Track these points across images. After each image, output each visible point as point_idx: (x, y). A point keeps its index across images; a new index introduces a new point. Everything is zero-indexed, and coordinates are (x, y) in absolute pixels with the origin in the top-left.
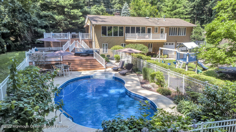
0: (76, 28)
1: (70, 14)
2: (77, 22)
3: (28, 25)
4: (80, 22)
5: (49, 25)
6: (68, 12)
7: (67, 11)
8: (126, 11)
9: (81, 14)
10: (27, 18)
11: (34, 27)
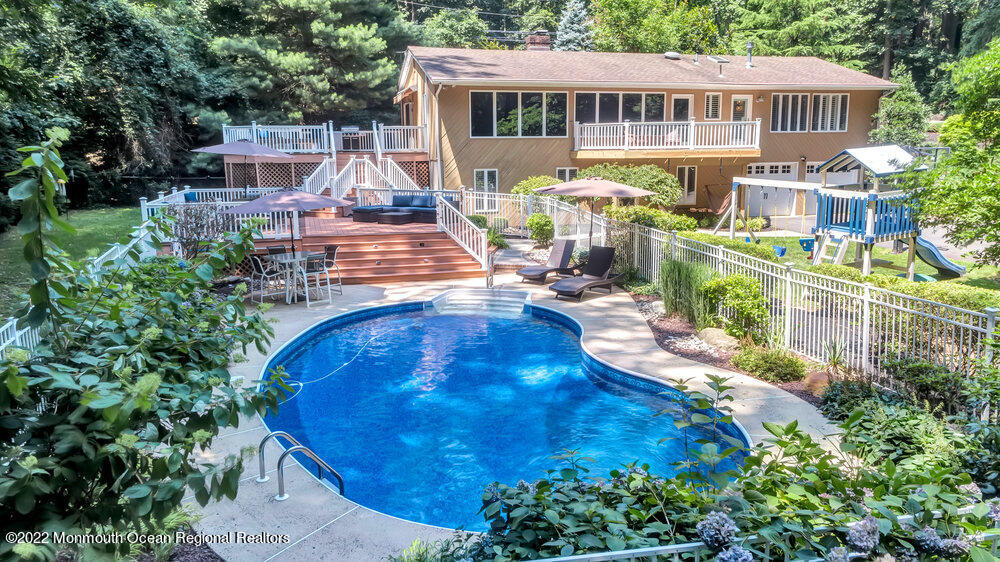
0: (359, 105)
1: (334, 44)
2: (365, 82)
3: (157, 93)
4: (377, 81)
5: (245, 94)
6: (326, 37)
7: (320, 32)
8: (578, 34)
9: (380, 44)
10: (151, 63)
11: (181, 105)
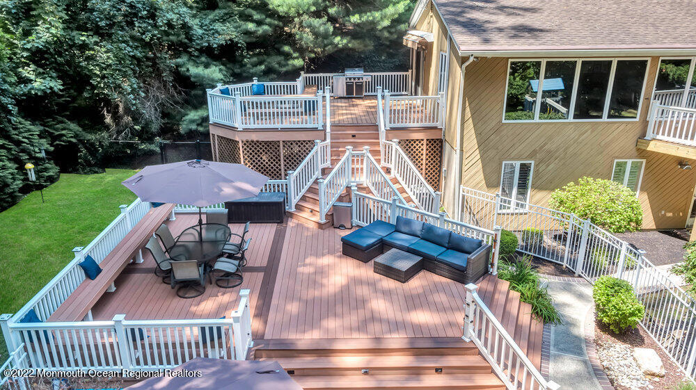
0: (365, 46)
2: (373, 23)
3: (142, 48)
4: (386, 23)
5: (242, 42)
10: (135, 15)
